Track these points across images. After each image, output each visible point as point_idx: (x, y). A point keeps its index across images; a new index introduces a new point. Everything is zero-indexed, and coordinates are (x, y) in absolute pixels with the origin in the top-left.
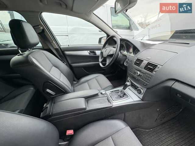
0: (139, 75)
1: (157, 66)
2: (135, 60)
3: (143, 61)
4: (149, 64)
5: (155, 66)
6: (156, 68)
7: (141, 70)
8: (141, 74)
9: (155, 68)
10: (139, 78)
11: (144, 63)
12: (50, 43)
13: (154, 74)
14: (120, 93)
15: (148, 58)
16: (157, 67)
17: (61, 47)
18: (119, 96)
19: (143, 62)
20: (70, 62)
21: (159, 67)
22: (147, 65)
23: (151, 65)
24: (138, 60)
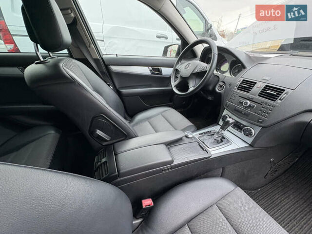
0: (250, 106)
1: (284, 90)
2: (240, 83)
3: (256, 83)
4: (267, 87)
5: (280, 91)
6: (282, 94)
7: (252, 99)
8: (253, 104)
9: (280, 95)
10: (249, 111)
11: (259, 86)
12: (86, 47)
13: (278, 103)
14: (216, 136)
15: (264, 78)
16: (284, 92)
17: (104, 57)
18: (216, 141)
19: (256, 85)
20: (117, 87)
21: (288, 92)
22: (264, 90)
23: (272, 90)
24: (244, 81)
